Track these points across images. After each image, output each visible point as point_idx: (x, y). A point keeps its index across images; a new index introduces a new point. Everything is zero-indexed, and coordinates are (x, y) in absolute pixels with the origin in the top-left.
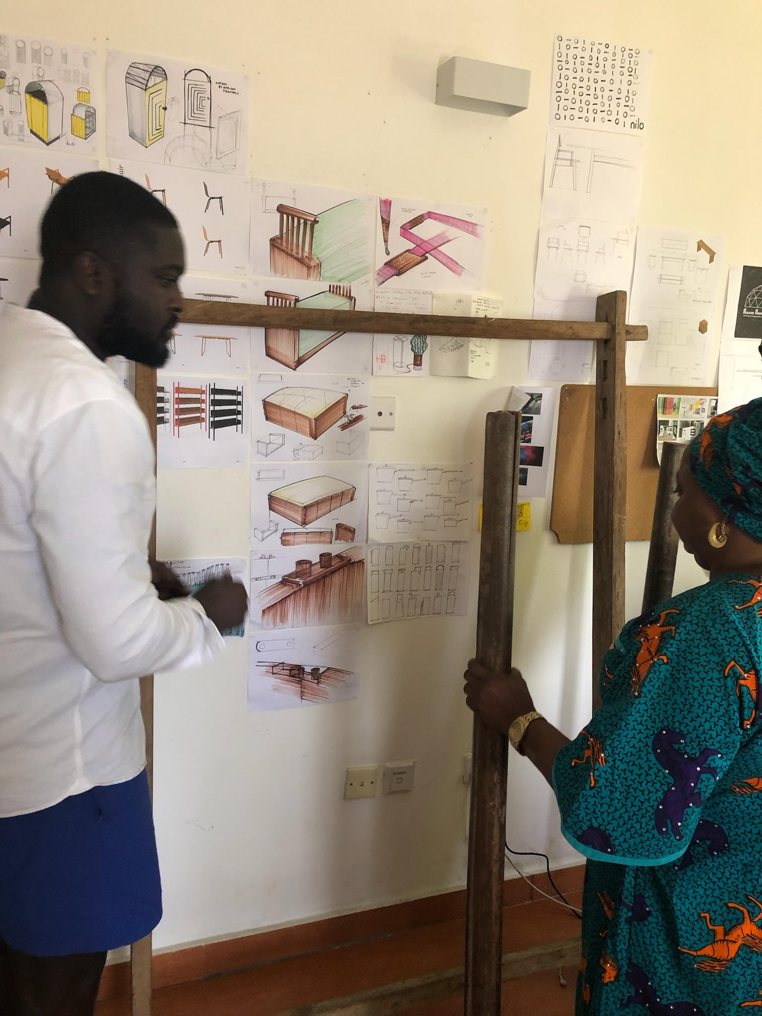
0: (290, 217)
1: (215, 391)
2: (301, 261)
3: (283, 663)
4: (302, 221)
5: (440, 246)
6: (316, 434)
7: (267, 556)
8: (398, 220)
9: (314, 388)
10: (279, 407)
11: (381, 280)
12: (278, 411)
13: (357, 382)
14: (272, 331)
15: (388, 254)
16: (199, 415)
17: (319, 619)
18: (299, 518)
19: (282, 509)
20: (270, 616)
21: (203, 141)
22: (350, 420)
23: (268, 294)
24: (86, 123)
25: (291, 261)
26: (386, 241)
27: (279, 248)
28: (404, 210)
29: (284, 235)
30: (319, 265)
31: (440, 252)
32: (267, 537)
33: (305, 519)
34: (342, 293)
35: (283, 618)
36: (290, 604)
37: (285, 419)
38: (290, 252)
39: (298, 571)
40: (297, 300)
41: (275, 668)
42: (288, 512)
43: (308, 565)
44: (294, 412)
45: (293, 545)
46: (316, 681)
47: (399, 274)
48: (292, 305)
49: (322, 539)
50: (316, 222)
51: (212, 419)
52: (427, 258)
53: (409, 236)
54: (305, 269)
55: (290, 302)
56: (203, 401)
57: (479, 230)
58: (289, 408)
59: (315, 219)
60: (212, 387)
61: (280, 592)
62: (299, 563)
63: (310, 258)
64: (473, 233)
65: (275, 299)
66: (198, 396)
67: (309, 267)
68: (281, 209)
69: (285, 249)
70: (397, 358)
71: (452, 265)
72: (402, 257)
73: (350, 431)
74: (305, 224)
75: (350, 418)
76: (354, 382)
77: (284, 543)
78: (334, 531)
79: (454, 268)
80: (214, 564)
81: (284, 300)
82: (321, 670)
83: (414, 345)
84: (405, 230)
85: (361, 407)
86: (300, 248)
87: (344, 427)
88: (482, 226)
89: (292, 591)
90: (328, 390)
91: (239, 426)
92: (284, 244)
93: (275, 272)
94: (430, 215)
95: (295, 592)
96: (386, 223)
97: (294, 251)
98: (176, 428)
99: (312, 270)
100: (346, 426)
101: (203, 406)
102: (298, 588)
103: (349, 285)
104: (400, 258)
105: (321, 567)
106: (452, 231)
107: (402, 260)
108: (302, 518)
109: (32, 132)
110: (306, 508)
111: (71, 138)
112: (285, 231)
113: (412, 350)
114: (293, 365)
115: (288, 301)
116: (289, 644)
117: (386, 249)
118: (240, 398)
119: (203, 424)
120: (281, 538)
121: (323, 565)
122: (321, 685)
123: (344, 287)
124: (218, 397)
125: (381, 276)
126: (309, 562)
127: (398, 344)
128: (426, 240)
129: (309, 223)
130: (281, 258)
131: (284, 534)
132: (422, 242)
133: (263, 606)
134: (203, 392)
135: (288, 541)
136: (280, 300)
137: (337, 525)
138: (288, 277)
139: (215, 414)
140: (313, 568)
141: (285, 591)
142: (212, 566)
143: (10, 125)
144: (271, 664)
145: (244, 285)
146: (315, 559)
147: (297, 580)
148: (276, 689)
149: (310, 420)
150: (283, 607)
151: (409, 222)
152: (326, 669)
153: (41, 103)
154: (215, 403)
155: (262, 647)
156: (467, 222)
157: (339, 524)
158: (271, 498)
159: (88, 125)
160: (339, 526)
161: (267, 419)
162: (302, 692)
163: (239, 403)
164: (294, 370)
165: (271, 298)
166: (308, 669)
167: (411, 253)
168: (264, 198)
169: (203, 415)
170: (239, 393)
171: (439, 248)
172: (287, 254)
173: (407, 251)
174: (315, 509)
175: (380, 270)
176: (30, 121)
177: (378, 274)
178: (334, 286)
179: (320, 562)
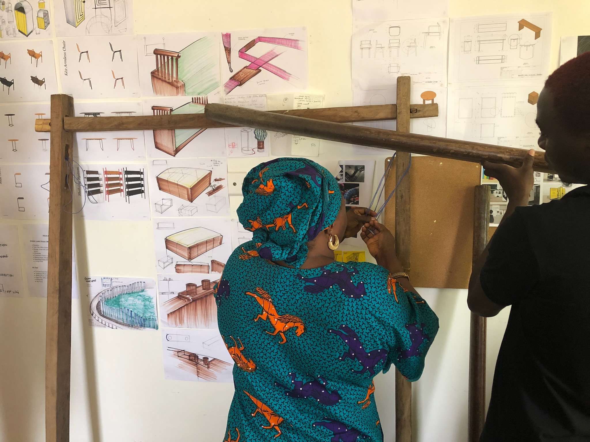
0: (162, 56)
1: (127, 173)
2: (171, 84)
3: (184, 350)
4: (170, 58)
5: (270, 60)
6: (192, 199)
7: (168, 278)
8: (236, 46)
9: (189, 168)
10: (167, 181)
11: (228, 90)
12: (166, 184)
13: (218, 162)
14: (158, 132)
15: (232, 71)
16: (119, 187)
17: (205, 325)
18: (186, 255)
19: (175, 249)
20: (172, 318)
21: (107, 17)
22: (214, 189)
23: (153, 108)
24: (44, 20)
25: (165, 84)
26: (229, 62)
27: (157, 78)
28: (240, 39)
29: (160, 69)
30: (184, 85)
31: (271, 64)
32: (167, 266)
33: (190, 256)
34: (201, 102)
35: (181, 321)
36: (184, 312)
37: (172, 188)
38: (164, 79)
39: (187, 290)
40: (171, 110)
41: (180, 353)
42: (178, 250)
43: (194, 287)
44: (177, 185)
45: (184, 273)
46: (206, 366)
47: (240, 85)
48: (169, 114)
49: (202, 270)
50: (179, 57)
51: (127, 190)
52: (260, 71)
53: (245, 57)
54: (175, 89)
55: (167, 112)
56: (121, 179)
57: (300, 44)
58: (173, 181)
59: (178, 55)
60: (125, 170)
61: (178, 303)
62: (188, 285)
63: (177, 82)
64: (296, 47)
65: (158, 111)
66: (118, 176)
67: (177, 88)
68: (157, 52)
69: (161, 78)
70: (245, 145)
71: (281, 73)
72: (242, 72)
73: (215, 196)
74: (172, 59)
75: (213, 187)
76: (216, 163)
77: (178, 271)
78: (210, 265)
79: (283, 75)
80: (136, 282)
81: (163, 111)
82: (210, 360)
83: (257, 134)
84: (242, 53)
85: (220, 180)
86: (171, 75)
87: (210, 194)
88: (302, 41)
89: (185, 303)
90: (198, 169)
91: (143, 194)
92: (160, 74)
93: (157, 93)
94: (260, 39)
95: (187, 305)
96: (228, 50)
97: (167, 78)
98: (107, 196)
99: (179, 89)
100: (211, 193)
101: (121, 182)
102: (189, 302)
103: (206, 96)
104: (241, 73)
105: (203, 289)
106: (278, 48)
107: (242, 75)
108: (188, 255)
109: (19, 31)
110: (190, 248)
111: (38, 30)
112: (159, 66)
113: (256, 138)
114: (173, 153)
115: (166, 112)
116: (187, 339)
117: (230, 68)
118: (142, 176)
119: (122, 193)
120: (175, 268)
121: (204, 288)
122: (211, 370)
123: (202, 98)
124: (130, 176)
125: (228, 87)
126: (194, 285)
127: (245, 134)
128: (258, 57)
129: (174, 58)
130: (159, 84)
131: (177, 265)
132: (256, 59)
133: (168, 311)
134: (120, 173)
135: (180, 270)
136: (161, 111)
137: (212, 261)
138: (165, 96)
139: (128, 186)
140: (197, 289)
141: (180, 303)
142: (135, 283)
143: (9, 29)
144: (176, 350)
145: (138, 104)
146: (199, 284)
147: (188, 296)
148: (180, 367)
149: (187, 189)
150: (180, 312)
151: (245, 47)
152: (212, 359)
153: (22, 14)
154: (128, 180)
155: (170, 338)
156: (290, 39)
157: (213, 260)
158: (167, 241)
159: (45, 21)
160: (213, 262)
161: (160, 189)
162: (198, 372)
163: (142, 179)
164: (174, 156)
165: (156, 111)
166: (201, 357)
167: (248, 69)
168: (145, 46)
169: (122, 188)
170: (142, 173)
171: (270, 62)
172: (162, 80)
173: (245, 68)
174: (195, 249)
175: (227, 84)
176: (18, 25)
177: (226, 86)
178: (195, 98)
179: (202, 285)
